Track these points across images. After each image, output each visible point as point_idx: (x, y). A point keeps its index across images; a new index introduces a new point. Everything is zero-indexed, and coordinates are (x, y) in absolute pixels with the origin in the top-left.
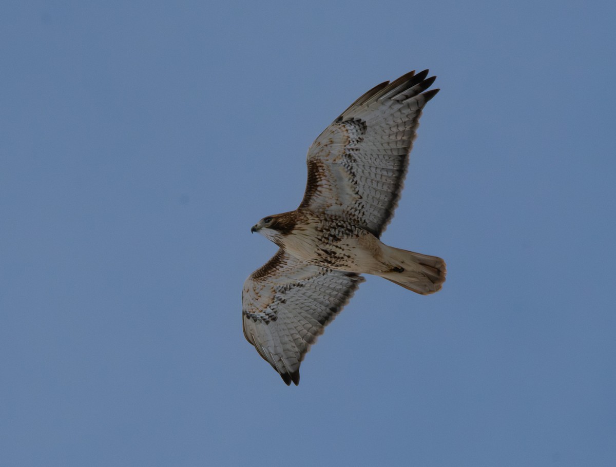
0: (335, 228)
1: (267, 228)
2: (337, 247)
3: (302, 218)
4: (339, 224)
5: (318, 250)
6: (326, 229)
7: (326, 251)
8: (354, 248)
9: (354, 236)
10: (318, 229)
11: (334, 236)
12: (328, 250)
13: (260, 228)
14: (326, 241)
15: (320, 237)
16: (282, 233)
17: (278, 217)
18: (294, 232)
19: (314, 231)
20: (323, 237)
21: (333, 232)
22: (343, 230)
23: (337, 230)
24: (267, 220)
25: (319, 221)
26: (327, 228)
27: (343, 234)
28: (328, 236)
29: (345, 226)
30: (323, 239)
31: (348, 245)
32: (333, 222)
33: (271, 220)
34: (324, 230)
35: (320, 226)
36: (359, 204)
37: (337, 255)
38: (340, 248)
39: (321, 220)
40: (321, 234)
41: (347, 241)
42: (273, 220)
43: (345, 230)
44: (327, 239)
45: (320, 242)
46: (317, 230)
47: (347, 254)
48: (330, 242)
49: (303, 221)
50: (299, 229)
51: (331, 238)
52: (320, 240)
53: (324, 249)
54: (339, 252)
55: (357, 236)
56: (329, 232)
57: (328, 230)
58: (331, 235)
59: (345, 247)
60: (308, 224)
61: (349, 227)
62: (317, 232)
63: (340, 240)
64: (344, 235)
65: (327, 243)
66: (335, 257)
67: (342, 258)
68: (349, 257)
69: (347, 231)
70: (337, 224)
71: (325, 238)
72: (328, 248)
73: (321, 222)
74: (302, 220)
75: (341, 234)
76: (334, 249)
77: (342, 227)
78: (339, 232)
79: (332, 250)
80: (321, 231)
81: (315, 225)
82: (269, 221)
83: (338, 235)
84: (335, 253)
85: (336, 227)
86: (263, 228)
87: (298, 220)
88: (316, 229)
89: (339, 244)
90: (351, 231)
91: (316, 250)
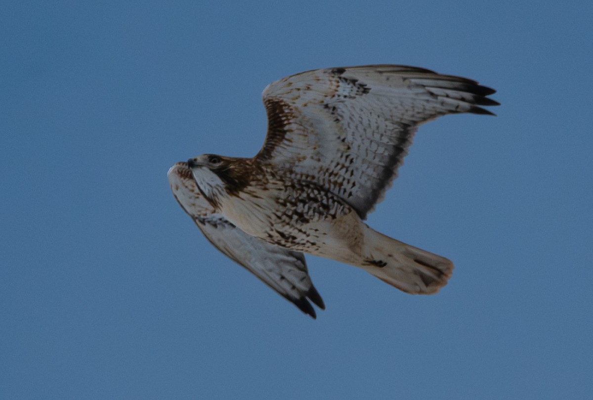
0: (304, 202)
1: (211, 170)
2: (300, 231)
3: (260, 177)
4: (312, 195)
5: (272, 230)
6: (292, 203)
7: (282, 235)
8: (325, 234)
9: (330, 217)
10: (280, 200)
11: (301, 215)
12: (286, 233)
13: (201, 166)
14: (287, 220)
15: (279, 214)
16: (227, 188)
17: (228, 162)
18: (241, 194)
19: (273, 202)
20: (284, 214)
21: (300, 208)
22: (315, 205)
23: (307, 206)
24: (213, 159)
25: (283, 188)
26: (293, 201)
27: (314, 212)
28: (293, 213)
29: (320, 199)
30: (284, 217)
31: (317, 230)
32: (303, 190)
33: (218, 162)
34: (288, 204)
35: (283, 195)
36: (347, 157)
37: (296, 241)
38: (305, 233)
39: (286, 187)
40: (282, 209)
41: (317, 224)
42: (221, 163)
43: (319, 207)
44: (291, 217)
45: (278, 221)
46: (277, 202)
47: (312, 242)
48: (293, 222)
49: (260, 183)
50: (249, 193)
51: (295, 217)
52: (279, 218)
53: (281, 230)
54: (301, 238)
55: (334, 217)
56: (294, 208)
57: (294, 204)
58: (296, 212)
59: (312, 232)
60: (266, 189)
61: (325, 202)
62: (277, 206)
63: (307, 221)
64: (316, 214)
65: (288, 224)
66: (293, 242)
67: (304, 244)
68: (313, 245)
69: (321, 208)
70: (308, 195)
71: (287, 216)
72: (287, 230)
73: (286, 190)
74: (259, 180)
75: (311, 212)
76: (295, 233)
77: (315, 200)
78: (309, 208)
79: (292, 234)
80: (284, 205)
81: (276, 193)
82: (214, 162)
83: (307, 213)
84: (294, 238)
85: (307, 200)
86: (204, 168)
87: (253, 180)
88: (277, 200)
89: (305, 227)
90: (326, 207)
91: (268, 229)
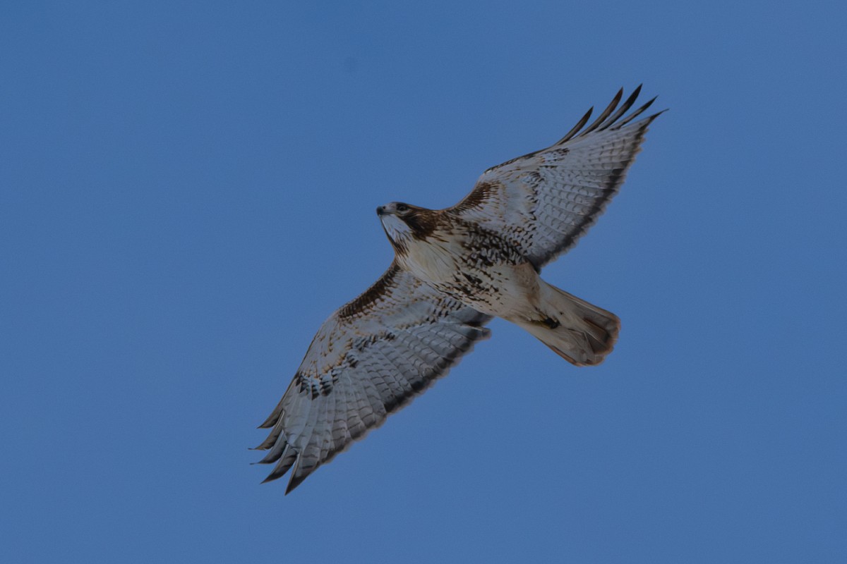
0: (488, 248)
1: (399, 217)
2: (485, 273)
3: (446, 222)
4: (494, 242)
5: (459, 274)
6: (475, 247)
7: (469, 277)
8: (506, 279)
9: (510, 263)
10: (466, 245)
11: (485, 259)
12: (473, 276)
13: (389, 213)
14: (472, 264)
15: (465, 258)
16: (413, 234)
17: (415, 210)
18: (428, 239)
19: (460, 247)
20: (470, 257)
21: (484, 252)
22: (497, 251)
23: (490, 252)
24: (401, 207)
25: (468, 233)
26: (478, 246)
27: (497, 257)
28: (478, 257)
29: (501, 246)
30: (470, 261)
31: (500, 274)
32: (486, 237)
33: (406, 209)
34: (473, 249)
35: (468, 240)
36: (530, 225)
37: (481, 285)
38: (489, 276)
39: (471, 232)
40: (468, 253)
41: (500, 268)
42: (408, 211)
43: (500, 253)
44: (475, 261)
45: (464, 264)
46: (463, 246)
47: (495, 287)
48: (478, 266)
49: (445, 227)
50: (437, 237)
51: (480, 260)
52: (465, 261)
53: (468, 273)
54: (486, 282)
55: (514, 263)
56: (478, 252)
57: (478, 249)
58: (480, 256)
59: (495, 276)
60: (451, 234)
61: (505, 249)
62: (463, 250)
63: (491, 264)
64: (498, 259)
65: (473, 267)
66: (479, 287)
67: (488, 290)
68: (496, 290)
69: (502, 255)
70: (491, 241)
71: (473, 259)
72: (474, 273)
73: (470, 236)
74: (445, 225)
75: (494, 257)
76: (480, 276)
77: (497, 246)
78: (492, 253)
79: (478, 277)
80: (469, 248)
81: (461, 238)
82: (402, 210)
83: (491, 258)
84: (480, 281)
85: (490, 247)
86: (393, 215)
87: (439, 225)
88: (463, 244)
89: (489, 270)
90: (507, 254)
91: (455, 273)
